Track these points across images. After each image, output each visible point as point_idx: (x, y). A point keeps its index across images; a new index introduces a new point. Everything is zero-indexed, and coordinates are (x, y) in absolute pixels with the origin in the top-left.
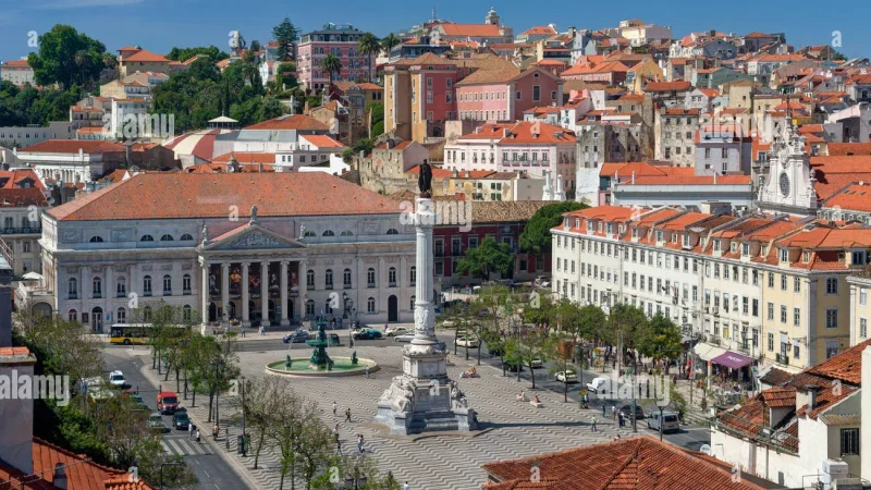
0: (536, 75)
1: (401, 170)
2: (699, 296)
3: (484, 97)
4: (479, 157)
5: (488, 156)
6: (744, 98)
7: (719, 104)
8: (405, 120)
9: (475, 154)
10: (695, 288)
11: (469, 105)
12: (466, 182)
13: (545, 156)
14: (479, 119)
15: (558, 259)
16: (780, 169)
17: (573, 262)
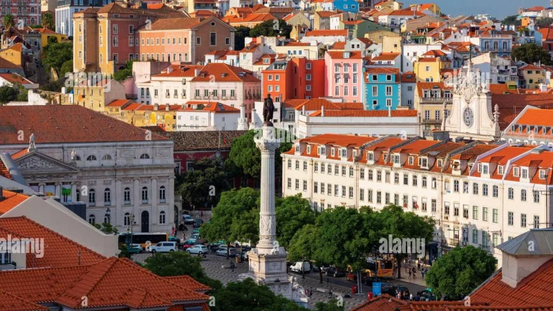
0: (213, 24)
1: (102, 103)
2: (438, 207)
3: (166, 41)
4: (172, 93)
5: (180, 92)
6: (396, 46)
7: (375, 50)
8: (92, 61)
9: (168, 91)
10: (434, 201)
11: (151, 49)
12: (167, 115)
13: (233, 93)
14: (161, 60)
15: (289, 179)
16: (464, 105)
17: (305, 182)
